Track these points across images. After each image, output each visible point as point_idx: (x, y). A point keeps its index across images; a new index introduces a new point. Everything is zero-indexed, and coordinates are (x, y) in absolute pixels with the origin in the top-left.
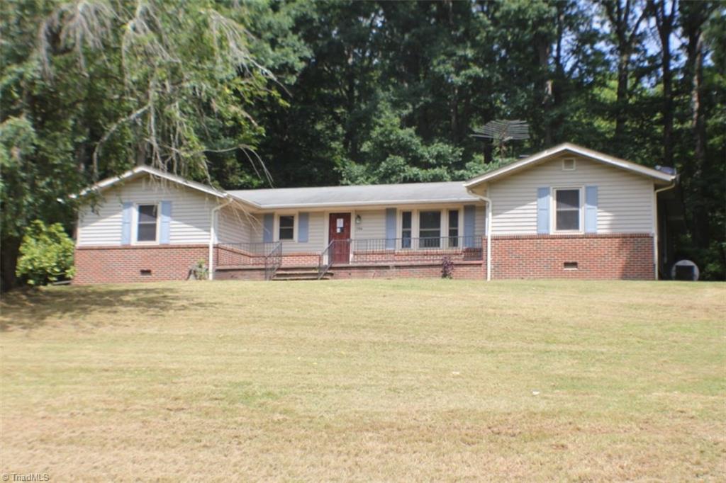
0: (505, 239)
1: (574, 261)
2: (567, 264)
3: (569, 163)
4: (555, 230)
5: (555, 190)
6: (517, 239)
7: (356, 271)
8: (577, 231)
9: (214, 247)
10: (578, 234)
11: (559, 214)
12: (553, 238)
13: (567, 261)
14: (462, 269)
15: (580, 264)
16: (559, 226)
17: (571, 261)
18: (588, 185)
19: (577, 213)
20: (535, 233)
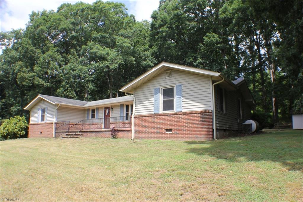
0: (140, 117)
1: (170, 128)
2: (167, 130)
3: (169, 74)
4: (162, 111)
5: (162, 89)
6: (144, 117)
7: (89, 133)
8: (172, 111)
9: (55, 123)
10: (173, 112)
11: (164, 101)
12: (161, 115)
13: (167, 128)
14: (123, 133)
15: (173, 130)
16: (165, 109)
17: (169, 128)
18: (177, 84)
19: (172, 101)
20: (153, 113)
